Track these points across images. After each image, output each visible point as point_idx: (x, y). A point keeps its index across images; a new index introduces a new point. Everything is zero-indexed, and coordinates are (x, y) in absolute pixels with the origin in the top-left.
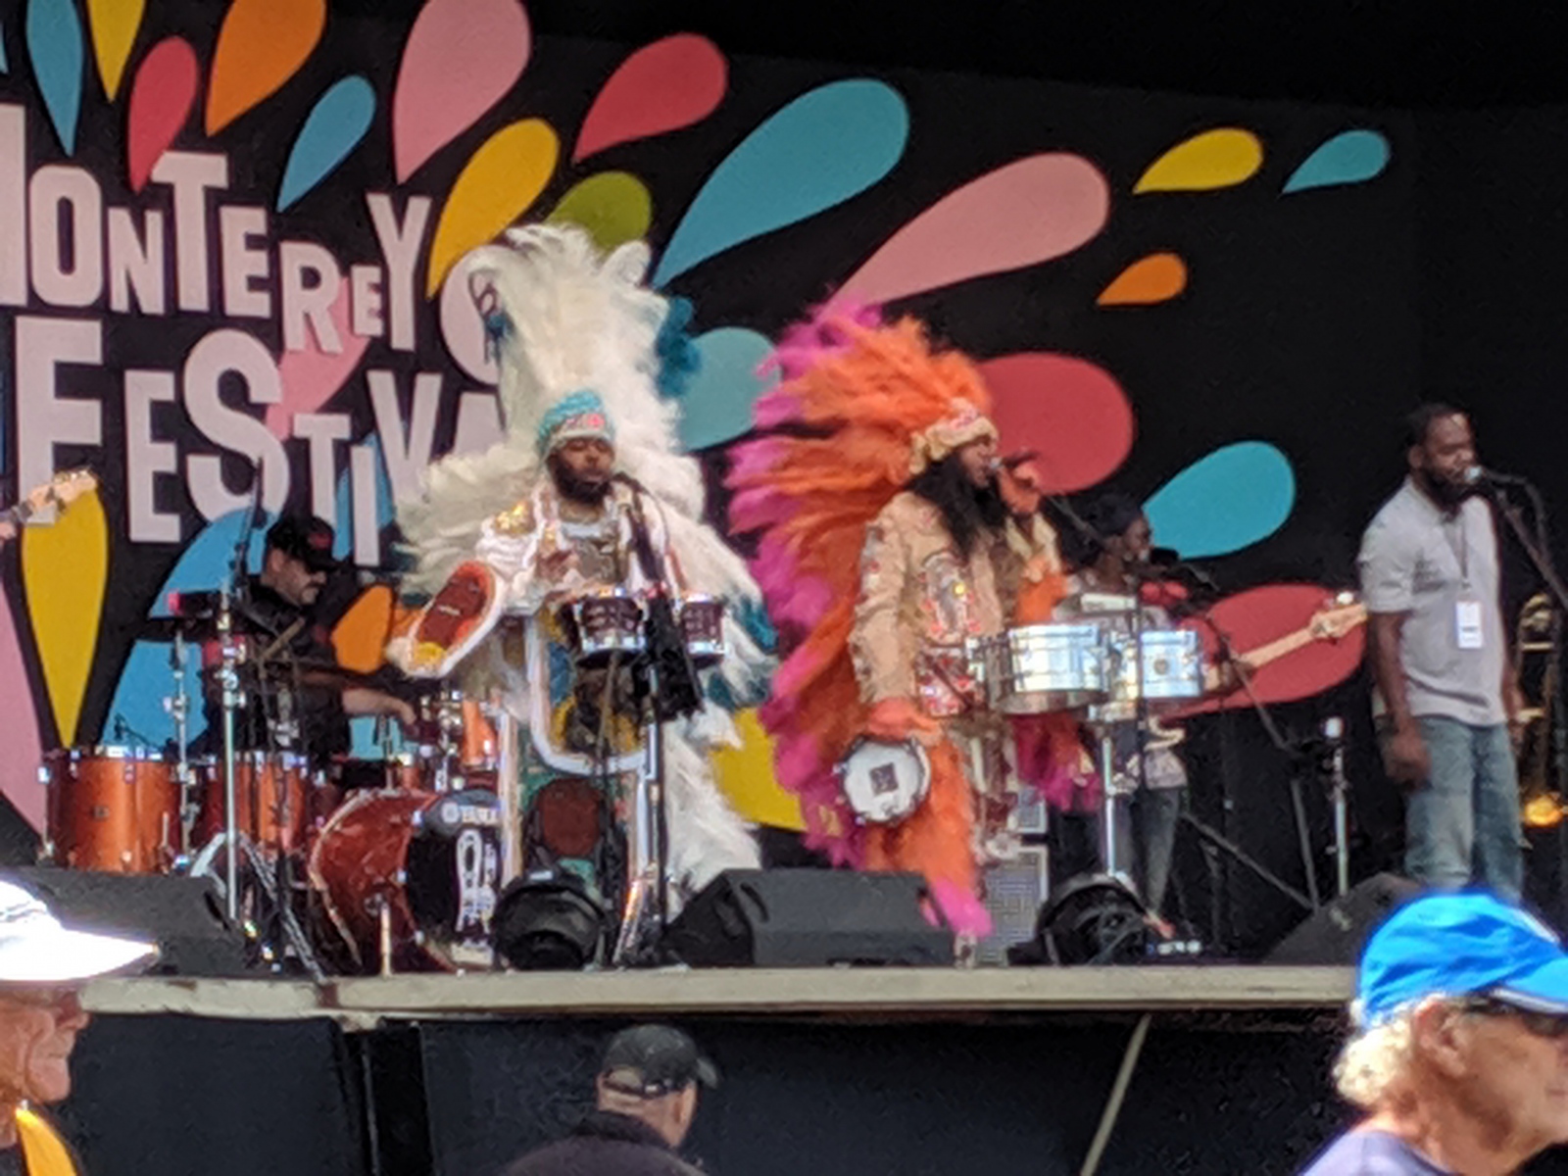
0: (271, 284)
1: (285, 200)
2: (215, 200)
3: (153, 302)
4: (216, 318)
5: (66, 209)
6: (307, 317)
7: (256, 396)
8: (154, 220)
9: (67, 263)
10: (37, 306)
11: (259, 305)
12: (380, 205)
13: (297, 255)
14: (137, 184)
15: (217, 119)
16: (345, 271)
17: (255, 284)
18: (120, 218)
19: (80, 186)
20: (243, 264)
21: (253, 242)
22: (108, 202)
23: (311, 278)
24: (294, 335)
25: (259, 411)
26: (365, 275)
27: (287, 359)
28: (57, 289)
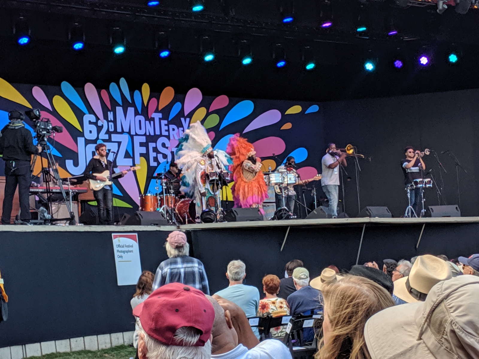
0: (168, 130)
1: (170, 119)
2: (160, 119)
3: (152, 134)
4: (161, 135)
5: (140, 121)
6: (173, 135)
7: (166, 146)
8: (152, 122)
9: (140, 128)
10: (136, 135)
11: (167, 133)
12: (182, 119)
13: (172, 126)
14: (150, 118)
15: (160, 109)
16: (178, 128)
17: (166, 131)
18: (147, 122)
19: (142, 118)
20: (164, 128)
21: (166, 125)
22: (146, 120)
23: (174, 130)
24: (171, 137)
25: (167, 148)
26: (181, 129)
27: (171, 141)
28: (139, 132)
